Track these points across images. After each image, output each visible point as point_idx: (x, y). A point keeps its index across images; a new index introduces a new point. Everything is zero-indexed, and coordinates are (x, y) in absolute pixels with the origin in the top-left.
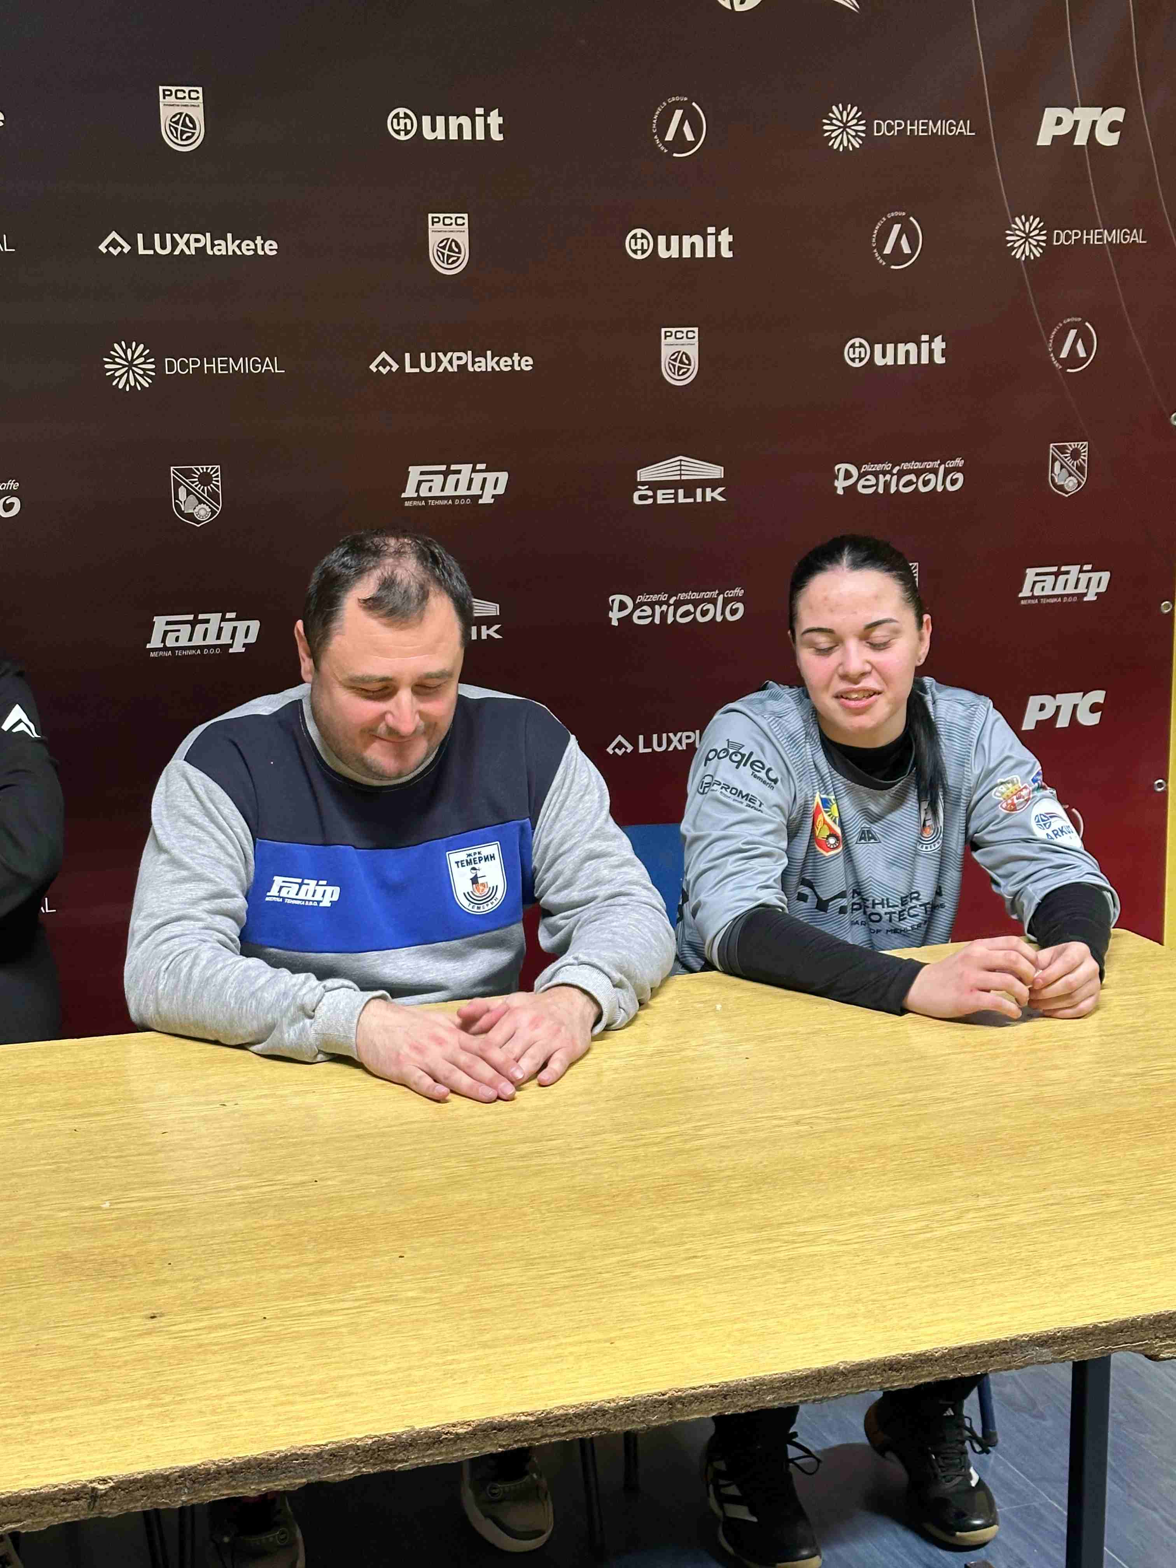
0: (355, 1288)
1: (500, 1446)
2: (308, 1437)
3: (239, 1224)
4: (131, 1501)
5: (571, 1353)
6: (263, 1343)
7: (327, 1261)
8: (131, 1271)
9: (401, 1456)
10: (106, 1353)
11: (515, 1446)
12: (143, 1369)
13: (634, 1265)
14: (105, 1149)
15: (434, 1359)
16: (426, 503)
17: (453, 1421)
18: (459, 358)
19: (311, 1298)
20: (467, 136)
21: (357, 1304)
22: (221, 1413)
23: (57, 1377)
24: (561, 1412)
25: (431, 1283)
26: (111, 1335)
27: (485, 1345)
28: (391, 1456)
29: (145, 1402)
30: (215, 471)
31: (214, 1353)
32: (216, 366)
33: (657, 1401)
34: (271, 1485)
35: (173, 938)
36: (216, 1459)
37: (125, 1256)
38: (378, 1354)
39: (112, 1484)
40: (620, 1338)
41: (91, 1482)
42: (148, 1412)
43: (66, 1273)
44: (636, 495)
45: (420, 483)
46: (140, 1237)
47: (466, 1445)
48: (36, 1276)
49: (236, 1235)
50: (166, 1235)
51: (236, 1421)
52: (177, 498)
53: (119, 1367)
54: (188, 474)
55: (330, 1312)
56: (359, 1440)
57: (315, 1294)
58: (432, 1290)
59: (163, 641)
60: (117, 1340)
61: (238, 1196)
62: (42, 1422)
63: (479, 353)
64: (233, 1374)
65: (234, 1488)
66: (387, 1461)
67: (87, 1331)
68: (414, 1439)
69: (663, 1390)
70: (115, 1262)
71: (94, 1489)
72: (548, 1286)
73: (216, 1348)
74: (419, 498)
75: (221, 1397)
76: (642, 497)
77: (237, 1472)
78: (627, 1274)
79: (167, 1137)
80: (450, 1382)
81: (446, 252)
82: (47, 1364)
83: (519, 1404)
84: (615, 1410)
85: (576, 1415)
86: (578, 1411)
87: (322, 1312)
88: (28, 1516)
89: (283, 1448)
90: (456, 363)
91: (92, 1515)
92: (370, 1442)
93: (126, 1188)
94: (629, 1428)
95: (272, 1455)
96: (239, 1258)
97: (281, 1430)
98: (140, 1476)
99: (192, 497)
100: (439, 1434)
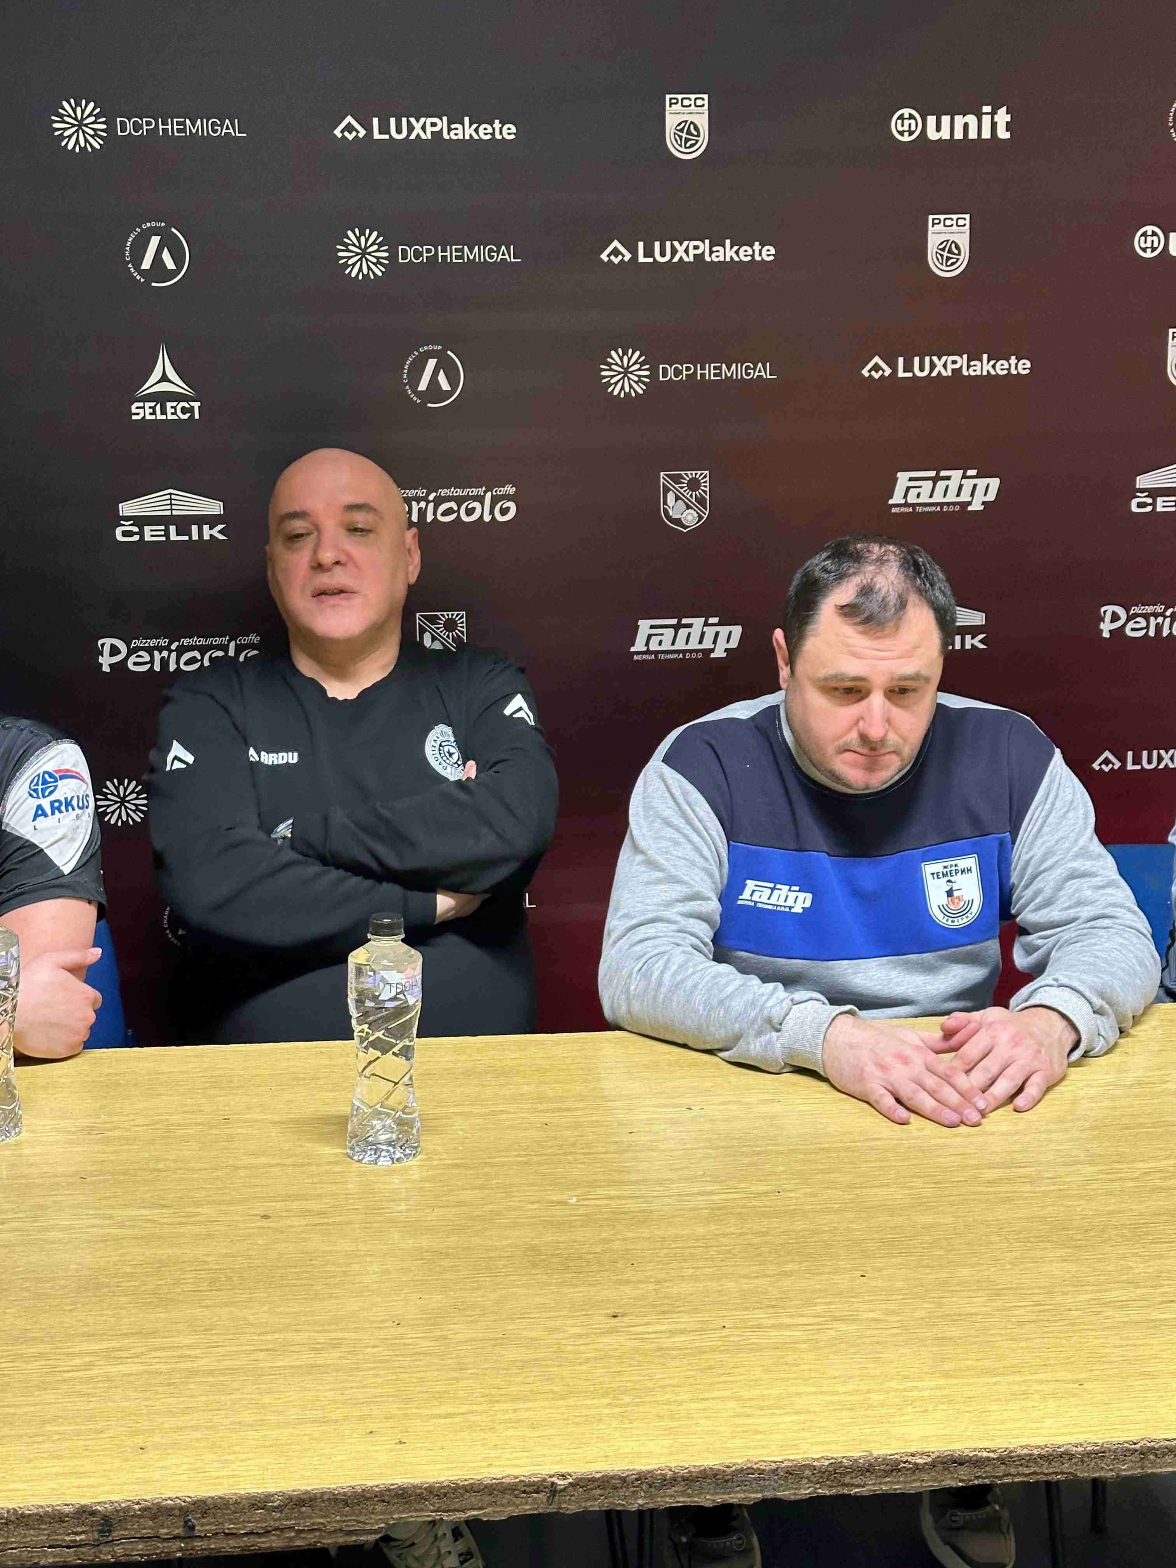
0: (815, 1304)
1: (960, 1481)
2: (765, 1452)
3: (701, 1230)
4: (589, 1499)
5: (1037, 1391)
6: (722, 1352)
7: (787, 1274)
8: (595, 1268)
9: (857, 1481)
10: (570, 1348)
11: (976, 1482)
12: (603, 1367)
13: (1106, 1304)
14: (574, 1145)
15: (893, 1384)
16: (914, 509)
17: (913, 1450)
18: (954, 362)
19: (771, 1310)
20: (973, 135)
21: (818, 1320)
22: (679, 1419)
23: (521, 1368)
24: (1025, 1451)
25: (893, 1306)
26: (574, 1331)
27: (946, 1375)
28: (847, 1480)
29: (606, 1401)
30: (704, 476)
31: (675, 1357)
32: (709, 372)
33: (1128, 1450)
34: (726, 1497)
35: (647, 939)
36: (672, 1465)
37: (589, 1253)
38: (837, 1374)
39: (571, 1480)
40: (1088, 1380)
41: (551, 1477)
42: (607, 1411)
43: (534, 1265)
44: (1134, 502)
45: (908, 489)
46: (604, 1235)
47: (925, 1477)
48: (505, 1266)
49: (697, 1240)
50: (630, 1235)
51: (694, 1429)
52: (665, 503)
53: (580, 1364)
54: (677, 479)
55: (788, 1326)
56: (815, 1460)
57: (773, 1307)
58: (893, 1312)
59: (647, 644)
60: (580, 1336)
61: (701, 1202)
62: (506, 1411)
63: (975, 356)
64: (691, 1380)
65: (689, 1496)
66: (844, 1485)
67: (553, 1324)
68: (870, 1465)
69: (1135, 1439)
70: (580, 1258)
71: (553, 1484)
72: (1013, 1319)
73: (675, 1353)
74: (906, 505)
75: (680, 1403)
76: (1140, 505)
77: (692, 1481)
78: (1099, 1313)
79: (633, 1137)
80: (909, 1409)
81: (945, 254)
82: (512, 1354)
83: (980, 1439)
84: (1083, 1455)
85: (1041, 1457)
86: (1043, 1452)
87: (780, 1326)
88: (490, 1505)
89: (740, 1461)
90: (950, 366)
91: (552, 1509)
92: (827, 1463)
93: (593, 1184)
94: (1097, 1475)
95: (728, 1467)
96: (701, 1264)
97: (738, 1442)
98: (598, 1475)
99: (680, 501)
100: (898, 1462)
